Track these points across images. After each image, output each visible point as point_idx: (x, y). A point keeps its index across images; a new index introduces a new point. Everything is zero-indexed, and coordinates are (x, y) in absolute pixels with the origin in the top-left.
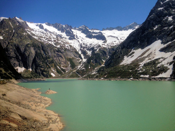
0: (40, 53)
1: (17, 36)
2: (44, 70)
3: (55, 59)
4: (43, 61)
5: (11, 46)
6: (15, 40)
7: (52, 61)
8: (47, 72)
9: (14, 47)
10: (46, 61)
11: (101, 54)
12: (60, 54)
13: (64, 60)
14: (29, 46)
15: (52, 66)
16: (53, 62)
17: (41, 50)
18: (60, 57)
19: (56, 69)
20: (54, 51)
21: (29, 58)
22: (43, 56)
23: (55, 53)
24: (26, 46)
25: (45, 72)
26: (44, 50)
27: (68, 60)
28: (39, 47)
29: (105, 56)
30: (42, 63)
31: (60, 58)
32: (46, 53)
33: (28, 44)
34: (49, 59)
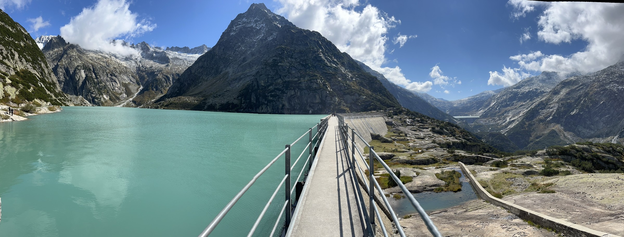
0: (91, 76)
1: (67, 57)
2: (95, 96)
3: (108, 83)
4: (94, 87)
5: (60, 69)
6: (65, 62)
7: (104, 86)
8: (99, 99)
9: (64, 69)
10: (98, 86)
11: (163, 80)
12: (114, 78)
13: (119, 85)
14: (79, 68)
15: (104, 92)
16: (106, 88)
17: (92, 73)
18: (113, 81)
19: (109, 96)
20: (107, 75)
21: (79, 82)
22: (94, 81)
23: (108, 76)
24: (76, 68)
25: (97, 98)
26: (95, 74)
27: (123, 86)
28: (90, 69)
29: (168, 83)
30: (94, 89)
31: (114, 83)
32: (98, 77)
33: (78, 66)
34: (101, 84)
